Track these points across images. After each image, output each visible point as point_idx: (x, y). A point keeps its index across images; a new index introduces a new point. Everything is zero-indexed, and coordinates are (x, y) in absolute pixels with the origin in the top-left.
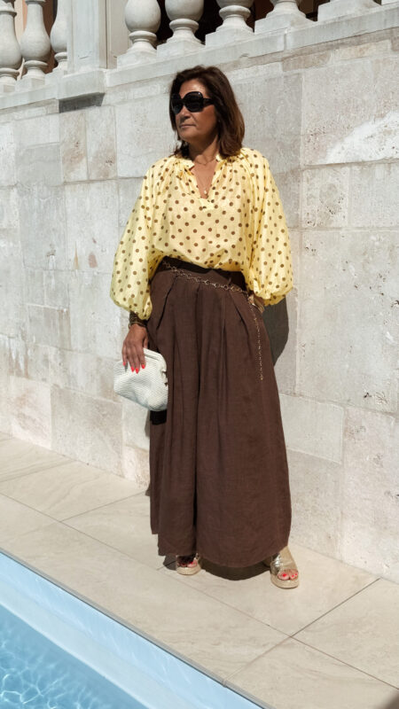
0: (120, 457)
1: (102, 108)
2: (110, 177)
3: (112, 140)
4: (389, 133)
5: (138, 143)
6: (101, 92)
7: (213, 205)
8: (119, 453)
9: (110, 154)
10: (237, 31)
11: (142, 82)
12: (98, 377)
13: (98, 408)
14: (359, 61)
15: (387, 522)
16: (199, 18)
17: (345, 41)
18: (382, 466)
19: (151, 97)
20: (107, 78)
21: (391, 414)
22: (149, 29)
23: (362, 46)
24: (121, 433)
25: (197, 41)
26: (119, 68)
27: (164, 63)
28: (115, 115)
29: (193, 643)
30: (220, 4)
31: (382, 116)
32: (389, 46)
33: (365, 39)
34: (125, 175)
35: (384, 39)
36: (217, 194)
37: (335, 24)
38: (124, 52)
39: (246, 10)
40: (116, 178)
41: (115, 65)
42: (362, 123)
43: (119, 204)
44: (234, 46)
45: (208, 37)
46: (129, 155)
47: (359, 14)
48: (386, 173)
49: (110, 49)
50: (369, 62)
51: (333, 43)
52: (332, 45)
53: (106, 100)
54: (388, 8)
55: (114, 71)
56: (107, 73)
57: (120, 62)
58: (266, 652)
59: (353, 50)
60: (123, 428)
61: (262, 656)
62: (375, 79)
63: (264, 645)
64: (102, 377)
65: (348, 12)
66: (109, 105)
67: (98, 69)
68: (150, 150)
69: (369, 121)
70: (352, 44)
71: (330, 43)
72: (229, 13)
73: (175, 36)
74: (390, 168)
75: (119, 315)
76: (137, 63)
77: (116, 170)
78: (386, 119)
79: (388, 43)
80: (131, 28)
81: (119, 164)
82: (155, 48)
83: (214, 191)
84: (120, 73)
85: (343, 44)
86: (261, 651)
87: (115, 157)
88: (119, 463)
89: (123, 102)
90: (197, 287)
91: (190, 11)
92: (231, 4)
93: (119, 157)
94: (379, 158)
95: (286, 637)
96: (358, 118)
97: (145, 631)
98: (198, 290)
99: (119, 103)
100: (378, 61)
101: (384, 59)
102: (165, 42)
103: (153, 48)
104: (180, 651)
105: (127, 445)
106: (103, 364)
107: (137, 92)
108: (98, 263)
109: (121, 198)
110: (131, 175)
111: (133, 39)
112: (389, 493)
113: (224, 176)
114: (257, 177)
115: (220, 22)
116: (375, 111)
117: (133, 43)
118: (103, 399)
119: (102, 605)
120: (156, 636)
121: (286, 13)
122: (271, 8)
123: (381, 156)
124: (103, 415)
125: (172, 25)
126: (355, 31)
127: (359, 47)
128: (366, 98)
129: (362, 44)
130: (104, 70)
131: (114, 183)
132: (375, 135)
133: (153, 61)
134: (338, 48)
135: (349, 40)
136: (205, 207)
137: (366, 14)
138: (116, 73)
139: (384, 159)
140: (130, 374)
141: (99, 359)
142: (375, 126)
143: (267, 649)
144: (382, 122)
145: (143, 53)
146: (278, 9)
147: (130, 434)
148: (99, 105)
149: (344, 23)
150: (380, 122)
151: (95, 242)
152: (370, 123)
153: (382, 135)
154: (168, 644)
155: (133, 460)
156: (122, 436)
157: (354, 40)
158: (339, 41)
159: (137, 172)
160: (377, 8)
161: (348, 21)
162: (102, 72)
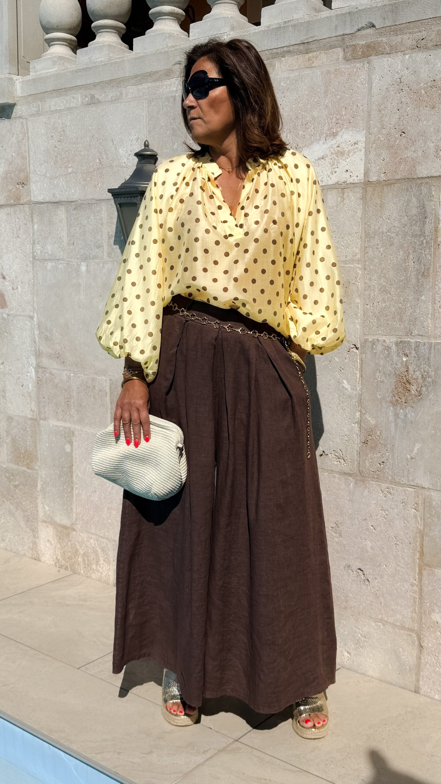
0: (34, 536)
1: (10, 121)
2: (22, 202)
3: (24, 158)
4: (342, 153)
5: (56, 162)
6: (11, 101)
7: (241, 231)
8: (34, 531)
9: (22, 175)
10: (170, 36)
11: (59, 92)
12: (8, 440)
13: (8, 478)
14: (307, 72)
15: (347, 601)
16: (126, 20)
17: (291, 48)
18: (340, 535)
19: (69, 109)
20: (18, 86)
21: (350, 475)
22: (68, 31)
23: (310, 55)
24: (37, 506)
25: (124, 47)
26: (32, 75)
27: (85, 69)
28: (28, 130)
29: (119, 753)
30: (149, 4)
31: (335, 135)
32: (341, 54)
33: (313, 46)
34: (40, 199)
35: (335, 47)
36: (246, 215)
37: (280, 29)
38: (38, 56)
39: (180, 11)
40: (30, 203)
41: (27, 71)
42: (312, 143)
43: (33, 234)
44: (167, 52)
45: (136, 41)
46: (45, 175)
47: (307, 18)
48: (339, 199)
49: (22, 53)
50: (319, 73)
51: (279, 51)
52: (277, 53)
53: (17, 111)
54: (339, 12)
55: (27, 78)
56: (18, 80)
57: (34, 68)
58: (207, 760)
59: (301, 59)
60: (39, 501)
61: (203, 764)
62: (325, 92)
63: (204, 752)
64: (14, 440)
65: (295, 16)
66: (20, 117)
67: (7, 76)
68: (70, 170)
69: (319, 140)
70: (300, 52)
71: (275, 51)
72: (161, 14)
73: (98, 39)
74: (343, 193)
75: (34, 365)
76: (54, 70)
77: (29, 193)
78: (338, 138)
79: (339, 52)
80: (47, 29)
81: (33, 187)
82: (76, 53)
83: (243, 212)
84: (34, 80)
85: (289, 52)
86: (200, 759)
87: (27, 178)
88: (35, 543)
89: (38, 114)
90: (215, 335)
91: (115, 10)
92: (162, 4)
93: (33, 178)
94: (331, 182)
95: (232, 740)
96: (307, 136)
97: (62, 741)
98: (216, 339)
99: (32, 115)
100: (328, 72)
101: (336, 70)
102: (86, 46)
103: (71, 53)
104: (103, 764)
105: (44, 521)
106: (14, 424)
107: (55, 103)
108: (8, 303)
109: (36, 226)
110: (47, 200)
111: (50, 42)
112: (349, 566)
113: (257, 191)
114: (299, 195)
115: (150, 25)
116: (326, 128)
117: (49, 46)
118: (15, 467)
119: (9, 713)
120: (74, 747)
121: (225, 15)
122: (208, 10)
123: (333, 180)
124: (16, 486)
125: (95, 27)
126: (302, 38)
127: (307, 56)
128: (315, 114)
129: (311, 52)
130: (15, 77)
131: (27, 208)
132: (327, 156)
133: (72, 67)
134: (284, 56)
135: (296, 47)
136: (231, 235)
137: (315, 18)
138: (29, 80)
139: (337, 183)
140: (122, 447)
141: (10, 419)
142: (326, 146)
143: (208, 755)
144: (334, 142)
145: (61, 58)
146: (216, 10)
147: (47, 508)
148: (9, 117)
149: (290, 28)
150: (332, 142)
151: (4, 278)
152: (321, 142)
153: (334, 156)
154: (89, 756)
155: (51, 539)
156: (37, 511)
157: (301, 47)
158: (285, 49)
159: (54, 195)
160: (326, 13)
161: (294, 26)
162: (11, 79)
